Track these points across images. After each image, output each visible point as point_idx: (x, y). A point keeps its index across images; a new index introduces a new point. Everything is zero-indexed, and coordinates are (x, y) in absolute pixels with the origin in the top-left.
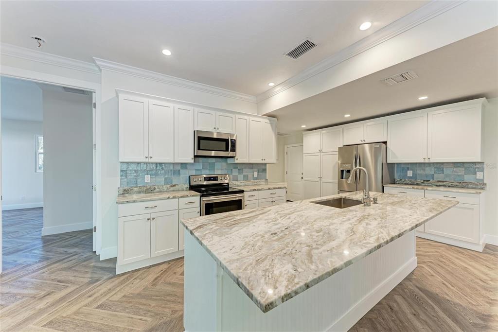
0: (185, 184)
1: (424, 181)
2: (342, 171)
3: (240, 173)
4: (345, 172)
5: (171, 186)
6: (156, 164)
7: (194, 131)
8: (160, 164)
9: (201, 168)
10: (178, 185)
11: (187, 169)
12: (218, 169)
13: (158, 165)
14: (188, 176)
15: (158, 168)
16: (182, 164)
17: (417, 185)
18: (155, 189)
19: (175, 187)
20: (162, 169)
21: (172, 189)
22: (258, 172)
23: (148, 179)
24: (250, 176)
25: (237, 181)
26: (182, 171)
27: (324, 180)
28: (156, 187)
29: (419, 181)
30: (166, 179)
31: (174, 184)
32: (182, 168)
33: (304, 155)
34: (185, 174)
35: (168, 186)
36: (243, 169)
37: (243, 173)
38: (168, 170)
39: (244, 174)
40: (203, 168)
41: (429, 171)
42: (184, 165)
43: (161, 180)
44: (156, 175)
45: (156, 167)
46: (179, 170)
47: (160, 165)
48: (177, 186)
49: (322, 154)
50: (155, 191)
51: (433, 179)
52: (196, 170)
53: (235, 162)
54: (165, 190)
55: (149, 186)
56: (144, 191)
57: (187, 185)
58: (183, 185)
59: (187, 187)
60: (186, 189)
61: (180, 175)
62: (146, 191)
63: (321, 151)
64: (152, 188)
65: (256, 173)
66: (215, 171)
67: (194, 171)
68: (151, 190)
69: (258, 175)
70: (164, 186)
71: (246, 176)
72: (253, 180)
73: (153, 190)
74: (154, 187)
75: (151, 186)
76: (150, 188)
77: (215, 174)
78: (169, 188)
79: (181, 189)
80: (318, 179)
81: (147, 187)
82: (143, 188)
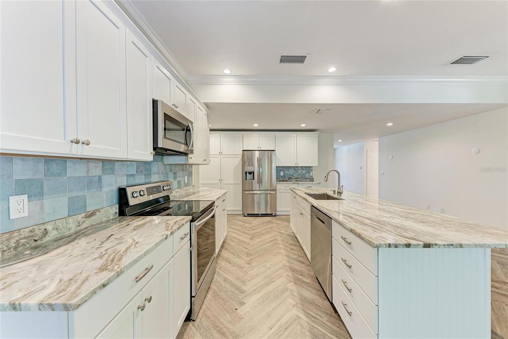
0: (111, 206)
1: (289, 178)
2: (246, 172)
4: (248, 174)
5: (86, 217)
7: (154, 102)
10: (98, 210)
11: (114, 174)
12: (155, 174)
14: (115, 189)
16: (104, 161)
17: (286, 181)
18: (46, 232)
19: (94, 217)
21: (87, 223)
22: (188, 177)
23: (20, 207)
24: (182, 182)
26: (106, 179)
27: (224, 182)
28: (49, 227)
29: (287, 178)
30: (71, 201)
31: (90, 209)
32: (104, 172)
33: (211, 156)
34: (111, 184)
35: (80, 217)
37: (176, 178)
39: (178, 179)
41: (291, 172)
42: (108, 164)
43: (59, 205)
46: (100, 177)
48: (98, 213)
49: (222, 156)
50: (47, 239)
51: (293, 176)
52: (127, 175)
53: (188, 162)
54: (73, 229)
55: (26, 230)
56: (10, 249)
57: (116, 209)
58: (108, 210)
59: (116, 213)
60: (113, 217)
61: (101, 187)
62: (16, 248)
63: (221, 153)
64: (37, 232)
65: (186, 177)
66: (152, 176)
67: (125, 178)
68: (34, 238)
69: (188, 179)
70: (71, 220)
71: (179, 182)
72: (185, 187)
73: (41, 239)
74: (43, 227)
75: (33, 229)
76: (31, 234)
77: (152, 180)
78: (81, 223)
79: (104, 219)
80: (218, 182)
81: (19, 235)
82: (7, 240)
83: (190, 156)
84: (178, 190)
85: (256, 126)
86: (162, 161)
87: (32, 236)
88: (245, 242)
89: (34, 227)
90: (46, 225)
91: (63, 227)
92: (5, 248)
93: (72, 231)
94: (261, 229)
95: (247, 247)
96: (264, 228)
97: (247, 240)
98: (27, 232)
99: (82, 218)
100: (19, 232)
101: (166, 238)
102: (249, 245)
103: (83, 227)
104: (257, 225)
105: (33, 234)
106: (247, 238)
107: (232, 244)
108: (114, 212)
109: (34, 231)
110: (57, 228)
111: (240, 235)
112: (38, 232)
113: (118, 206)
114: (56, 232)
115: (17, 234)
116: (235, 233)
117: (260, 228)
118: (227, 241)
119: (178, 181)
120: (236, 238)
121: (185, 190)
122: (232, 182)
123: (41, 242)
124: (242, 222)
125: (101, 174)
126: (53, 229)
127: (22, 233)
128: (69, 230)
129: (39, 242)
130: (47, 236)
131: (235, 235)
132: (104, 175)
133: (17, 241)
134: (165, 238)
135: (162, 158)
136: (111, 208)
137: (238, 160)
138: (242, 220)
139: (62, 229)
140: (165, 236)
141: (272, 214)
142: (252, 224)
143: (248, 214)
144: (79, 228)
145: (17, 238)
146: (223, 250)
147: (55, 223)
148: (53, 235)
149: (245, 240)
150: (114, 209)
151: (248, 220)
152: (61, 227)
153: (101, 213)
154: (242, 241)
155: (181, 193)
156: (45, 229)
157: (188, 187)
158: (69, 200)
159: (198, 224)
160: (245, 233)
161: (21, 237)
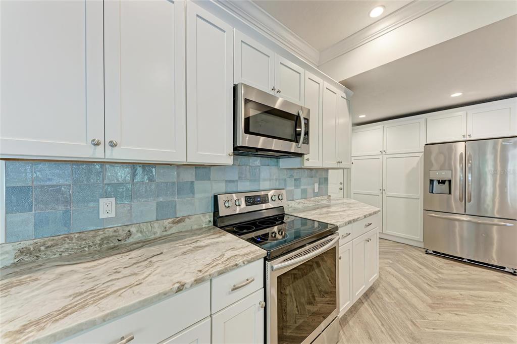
0: (204, 214)
3: (297, 186)
5: (174, 223)
6: (133, 165)
7: (235, 88)
8: (146, 166)
9: (237, 179)
10: (188, 217)
11: (209, 179)
12: (265, 180)
13: (139, 170)
14: (211, 195)
15: (138, 179)
16: (197, 167)
18: (130, 234)
19: (183, 224)
20: (151, 180)
21: (175, 229)
22: (319, 184)
23: (107, 208)
24: (310, 191)
25: (293, 200)
26: (198, 185)
27: (388, 193)
28: (133, 229)
30: (160, 205)
31: (180, 214)
32: (197, 178)
34: (204, 191)
35: (166, 223)
36: (300, 179)
37: (300, 186)
38: (167, 183)
39: (302, 187)
40: (240, 178)
42: (203, 170)
43: (147, 208)
44: (132, 195)
45: (134, 175)
46: (192, 183)
47: (144, 169)
48: (187, 220)
49: (385, 157)
50: (131, 240)
52: (226, 181)
53: (303, 165)
54: (158, 234)
55: (111, 230)
56: (95, 245)
57: (210, 217)
58: (200, 217)
59: (210, 222)
60: (206, 226)
61: (194, 194)
62: (100, 245)
63: (383, 152)
64: (120, 232)
65: (316, 185)
66: (261, 182)
67: (224, 184)
68: (118, 238)
69: (319, 188)
70: (156, 225)
71: (304, 191)
72: (314, 197)
73: (125, 239)
74: (127, 229)
75: (117, 229)
76: (115, 234)
77: (261, 188)
78: (167, 228)
79: (195, 227)
80: (377, 192)
81: (104, 233)
82: (93, 237)
83: (306, 157)
84: (302, 201)
85: (457, 96)
86: (277, 165)
87: (116, 236)
88: (414, 307)
89: (118, 228)
90: (130, 227)
91: (148, 231)
92: (91, 244)
93: (158, 235)
94: (463, 292)
95: (419, 321)
96: (472, 292)
97: (421, 306)
98: (111, 232)
99: (169, 223)
100: (104, 231)
101: (179, 290)
102: (423, 317)
103: (169, 233)
104: (452, 281)
105: (117, 234)
106: (423, 302)
107: (386, 299)
108: (207, 220)
109: (118, 232)
110: (141, 231)
111: (406, 288)
112: (122, 233)
113: (212, 214)
114: (140, 235)
115: (102, 233)
116: (399, 280)
117: (462, 289)
118: (378, 290)
119: (302, 189)
120: (396, 290)
121: (313, 201)
122: (403, 194)
123: (125, 242)
124: (420, 263)
125: (194, 180)
126: (137, 231)
127: (107, 232)
128: (155, 234)
129: (123, 242)
130: (131, 238)
131: (397, 285)
132: (197, 180)
133: (102, 239)
134: (175, 290)
135: (277, 162)
136: (204, 216)
137: (417, 161)
138: (420, 260)
139: (147, 232)
140: (177, 285)
141: (504, 268)
142: (441, 273)
143: (433, 251)
144: (165, 233)
145: (101, 237)
146: (366, 304)
147: (140, 226)
148: (137, 237)
149: (415, 301)
150: (207, 217)
151: (433, 264)
152: (145, 230)
153: (191, 220)
154: (410, 304)
155: (306, 205)
156: (129, 231)
157: (320, 198)
158: (157, 204)
159: (281, 265)
160: (421, 289)
161: (105, 235)
